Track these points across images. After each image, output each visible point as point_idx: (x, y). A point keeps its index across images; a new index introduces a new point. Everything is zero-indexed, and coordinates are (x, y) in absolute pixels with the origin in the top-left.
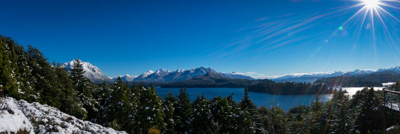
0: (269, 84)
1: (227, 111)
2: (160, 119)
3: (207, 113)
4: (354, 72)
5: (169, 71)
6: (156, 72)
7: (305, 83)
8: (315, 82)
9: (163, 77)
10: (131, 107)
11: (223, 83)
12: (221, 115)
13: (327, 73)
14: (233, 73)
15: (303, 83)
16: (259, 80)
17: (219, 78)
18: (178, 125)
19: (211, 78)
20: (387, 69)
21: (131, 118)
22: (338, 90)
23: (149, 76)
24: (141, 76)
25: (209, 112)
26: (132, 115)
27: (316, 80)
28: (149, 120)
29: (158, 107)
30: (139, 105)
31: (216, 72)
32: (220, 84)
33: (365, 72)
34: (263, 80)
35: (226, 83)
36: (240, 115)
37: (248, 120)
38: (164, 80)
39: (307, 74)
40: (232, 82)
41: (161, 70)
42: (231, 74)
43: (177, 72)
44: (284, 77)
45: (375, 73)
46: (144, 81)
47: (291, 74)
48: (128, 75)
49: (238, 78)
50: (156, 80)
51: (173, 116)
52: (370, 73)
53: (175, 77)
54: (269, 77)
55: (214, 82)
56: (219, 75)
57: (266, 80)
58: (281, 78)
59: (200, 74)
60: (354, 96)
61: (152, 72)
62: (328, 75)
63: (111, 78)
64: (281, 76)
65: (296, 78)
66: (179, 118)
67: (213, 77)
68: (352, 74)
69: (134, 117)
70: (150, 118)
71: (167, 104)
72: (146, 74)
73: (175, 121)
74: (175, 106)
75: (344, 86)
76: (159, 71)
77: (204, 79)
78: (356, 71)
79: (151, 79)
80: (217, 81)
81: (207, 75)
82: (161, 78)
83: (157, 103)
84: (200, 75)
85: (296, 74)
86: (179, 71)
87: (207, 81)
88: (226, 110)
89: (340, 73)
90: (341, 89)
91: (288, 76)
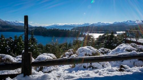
0: (42, 30)
3: (6, 48)
4: (97, 24)
7: (66, 30)
8: (72, 29)
11: (8, 29)
12: (17, 48)
13: (79, 24)
14: (16, 21)
15: (65, 30)
16: (36, 27)
17: (5, 25)
20: (120, 22)
22: (86, 35)
25: (7, 47)
27: (73, 28)
31: (2, 20)
33: (104, 24)
35: (11, 28)
36: (31, 48)
37: (36, 50)
39: (67, 24)
40: (16, 28)
42: (14, 22)
45: (111, 24)
47: (57, 24)
49: (20, 25)
52: (108, 24)
54: (43, 25)
56: (5, 22)
57: (41, 27)
60: (97, 39)
62: (80, 25)
64: (51, 25)
65: (61, 26)
68: (96, 25)
75: (90, 33)
78: (99, 23)
80: (4, 27)
85: (60, 24)
89: (88, 24)
90: (88, 34)
91: (55, 25)
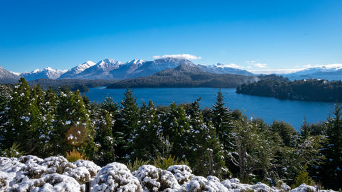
0: (276, 83)
1: (184, 124)
2: (89, 137)
5: (120, 63)
6: (98, 64)
9: (111, 72)
10: (43, 123)
12: (174, 130)
16: (262, 75)
17: (197, 73)
18: (120, 145)
19: (184, 73)
21: (43, 140)
23: (87, 71)
24: (73, 70)
26: (46, 135)
28: (71, 140)
29: (84, 121)
30: (57, 118)
32: (198, 82)
34: (268, 76)
35: (208, 80)
36: (201, 131)
38: (111, 75)
40: (217, 78)
41: (107, 61)
42: (215, 67)
43: (132, 64)
44: (306, 71)
46: (78, 77)
48: (50, 69)
50: (99, 77)
51: (113, 132)
53: (129, 72)
55: (189, 79)
58: (301, 72)
59: (169, 67)
61: (92, 64)
63: (18, 74)
66: (122, 136)
67: (188, 71)
69: (48, 138)
70: (72, 137)
71: (104, 114)
72: (82, 67)
73: (116, 139)
74: (116, 117)
76: (103, 62)
77: (174, 74)
79: (90, 74)
81: (179, 68)
82: (107, 73)
83: (83, 115)
84: (167, 69)
85: (330, 66)
86: (135, 62)
87: (179, 77)
88: (181, 123)
